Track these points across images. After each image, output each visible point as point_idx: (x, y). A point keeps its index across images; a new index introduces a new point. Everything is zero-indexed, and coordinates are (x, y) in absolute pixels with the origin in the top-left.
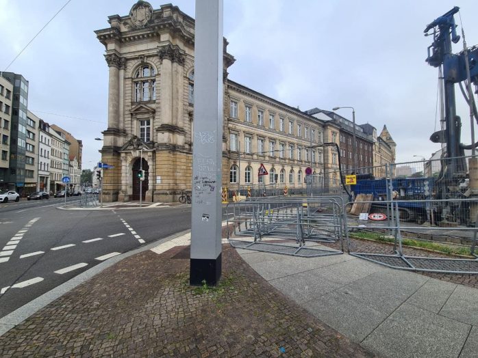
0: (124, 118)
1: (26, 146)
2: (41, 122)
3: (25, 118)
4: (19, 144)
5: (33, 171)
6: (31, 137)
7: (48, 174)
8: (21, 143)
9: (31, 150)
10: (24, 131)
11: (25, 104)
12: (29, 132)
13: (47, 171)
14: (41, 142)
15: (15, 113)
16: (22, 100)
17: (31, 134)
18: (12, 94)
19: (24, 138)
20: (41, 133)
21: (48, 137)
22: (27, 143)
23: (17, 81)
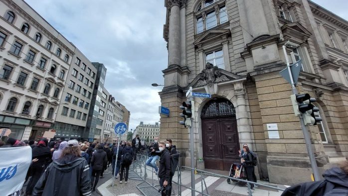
0: (187, 54)
1: (99, 111)
2: (110, 96)
3: (101, 92)
4: (95, 109)
5: (101, 130)
6: (103, 106)
7: (109, 132)
8: (96, 108)
9: (102, 114)
10: (99, 101)
11: (103, 83)
12: (103, 102)
13: (109, 131)
14: (109, 109)
15: (96, 88)
16: (101, 79)
17: (104, 104)
18: (96, 75)
19: (99, 105)
20: (110, 104)
21: (113, 107)
22: (100, 110)
23: (100, 68)
